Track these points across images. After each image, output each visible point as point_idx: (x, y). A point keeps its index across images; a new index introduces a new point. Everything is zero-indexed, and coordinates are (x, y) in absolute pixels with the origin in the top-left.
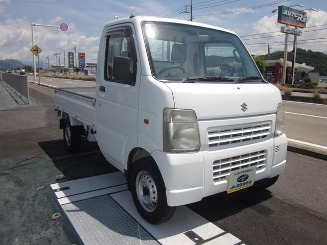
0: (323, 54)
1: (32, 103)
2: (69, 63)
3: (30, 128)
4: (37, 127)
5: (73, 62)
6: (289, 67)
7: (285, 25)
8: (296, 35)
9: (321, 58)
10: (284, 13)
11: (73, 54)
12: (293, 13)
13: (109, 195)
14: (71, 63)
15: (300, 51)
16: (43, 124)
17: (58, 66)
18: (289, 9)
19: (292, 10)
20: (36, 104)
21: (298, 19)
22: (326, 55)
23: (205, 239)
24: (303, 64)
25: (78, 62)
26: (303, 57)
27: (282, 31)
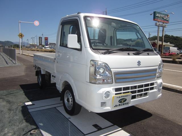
0: (180, 37)
1: (18, 63)
2: (39, 43)
3: (16, 76)
4: (20, 75)
5: (41, 42)
6: (160, 45)
7: (158, 22)
8: (163, 27)
9: (179, 40)
10: (157, 15)
11: (41, 38)
12: (162, 15)
13: (55, 107)
14: (41, 43)
15: (167, 36)
16: (23, 74)
17: (34, 45)
18: (159, 13)
19: (161, 14)
20: (20, 64)
21: (164, 19)
22: (181, 38)
23: (103, 128)
24: (168, 43)
25: (44, 42)
26: (169, 39)
27: (156, 25)
